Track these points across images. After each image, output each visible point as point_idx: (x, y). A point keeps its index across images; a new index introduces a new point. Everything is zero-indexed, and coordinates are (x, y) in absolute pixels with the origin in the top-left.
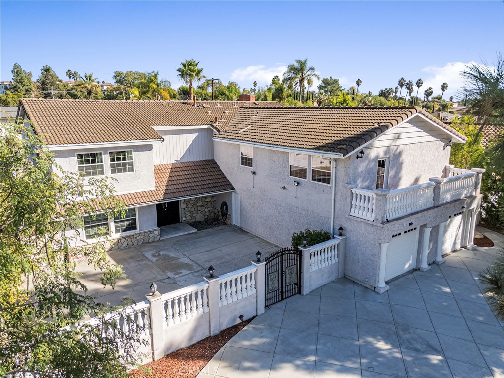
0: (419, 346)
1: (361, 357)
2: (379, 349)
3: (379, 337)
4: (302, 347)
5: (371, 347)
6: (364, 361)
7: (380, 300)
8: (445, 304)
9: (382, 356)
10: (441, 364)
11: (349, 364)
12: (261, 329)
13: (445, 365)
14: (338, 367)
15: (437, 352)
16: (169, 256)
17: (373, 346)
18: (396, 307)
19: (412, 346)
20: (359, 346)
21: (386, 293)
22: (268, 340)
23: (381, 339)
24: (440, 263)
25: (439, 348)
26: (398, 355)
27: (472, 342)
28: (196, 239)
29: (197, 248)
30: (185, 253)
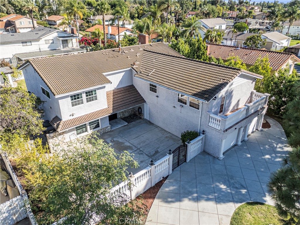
0: (237, 186)
1: (215, 193)
2: (221, 189)
3: (221, 183)
4: (190, 190)
5: (218, 188)
6: (216, 194)
7: (221, 164)
8: (248, 163)
9: (223, 192)
10: (246, 193)
11: (210, 197)
12: (172, 182)
13: (248, 194)
14: (206, 198)
15: (245, 188)
16: (119, 141)
17: (218, 187)
18: (228, 166)
19: (235, 186)
20: (214, 187)
21: (223, 160)
22: (176, 187)
23: (222, 184)
24: (246, 141)
25: (245, 186)
26: (229, 191)
27: (258, 182)
28: (129, 129)
29: (131, 135)
30: (126, 139)
